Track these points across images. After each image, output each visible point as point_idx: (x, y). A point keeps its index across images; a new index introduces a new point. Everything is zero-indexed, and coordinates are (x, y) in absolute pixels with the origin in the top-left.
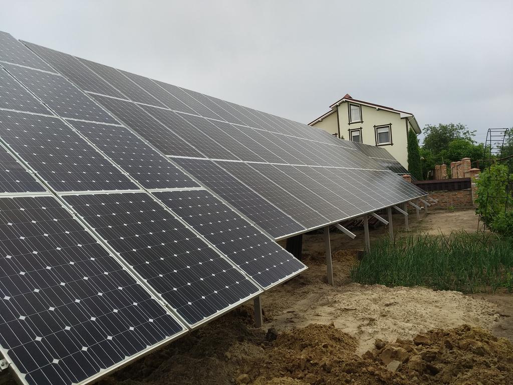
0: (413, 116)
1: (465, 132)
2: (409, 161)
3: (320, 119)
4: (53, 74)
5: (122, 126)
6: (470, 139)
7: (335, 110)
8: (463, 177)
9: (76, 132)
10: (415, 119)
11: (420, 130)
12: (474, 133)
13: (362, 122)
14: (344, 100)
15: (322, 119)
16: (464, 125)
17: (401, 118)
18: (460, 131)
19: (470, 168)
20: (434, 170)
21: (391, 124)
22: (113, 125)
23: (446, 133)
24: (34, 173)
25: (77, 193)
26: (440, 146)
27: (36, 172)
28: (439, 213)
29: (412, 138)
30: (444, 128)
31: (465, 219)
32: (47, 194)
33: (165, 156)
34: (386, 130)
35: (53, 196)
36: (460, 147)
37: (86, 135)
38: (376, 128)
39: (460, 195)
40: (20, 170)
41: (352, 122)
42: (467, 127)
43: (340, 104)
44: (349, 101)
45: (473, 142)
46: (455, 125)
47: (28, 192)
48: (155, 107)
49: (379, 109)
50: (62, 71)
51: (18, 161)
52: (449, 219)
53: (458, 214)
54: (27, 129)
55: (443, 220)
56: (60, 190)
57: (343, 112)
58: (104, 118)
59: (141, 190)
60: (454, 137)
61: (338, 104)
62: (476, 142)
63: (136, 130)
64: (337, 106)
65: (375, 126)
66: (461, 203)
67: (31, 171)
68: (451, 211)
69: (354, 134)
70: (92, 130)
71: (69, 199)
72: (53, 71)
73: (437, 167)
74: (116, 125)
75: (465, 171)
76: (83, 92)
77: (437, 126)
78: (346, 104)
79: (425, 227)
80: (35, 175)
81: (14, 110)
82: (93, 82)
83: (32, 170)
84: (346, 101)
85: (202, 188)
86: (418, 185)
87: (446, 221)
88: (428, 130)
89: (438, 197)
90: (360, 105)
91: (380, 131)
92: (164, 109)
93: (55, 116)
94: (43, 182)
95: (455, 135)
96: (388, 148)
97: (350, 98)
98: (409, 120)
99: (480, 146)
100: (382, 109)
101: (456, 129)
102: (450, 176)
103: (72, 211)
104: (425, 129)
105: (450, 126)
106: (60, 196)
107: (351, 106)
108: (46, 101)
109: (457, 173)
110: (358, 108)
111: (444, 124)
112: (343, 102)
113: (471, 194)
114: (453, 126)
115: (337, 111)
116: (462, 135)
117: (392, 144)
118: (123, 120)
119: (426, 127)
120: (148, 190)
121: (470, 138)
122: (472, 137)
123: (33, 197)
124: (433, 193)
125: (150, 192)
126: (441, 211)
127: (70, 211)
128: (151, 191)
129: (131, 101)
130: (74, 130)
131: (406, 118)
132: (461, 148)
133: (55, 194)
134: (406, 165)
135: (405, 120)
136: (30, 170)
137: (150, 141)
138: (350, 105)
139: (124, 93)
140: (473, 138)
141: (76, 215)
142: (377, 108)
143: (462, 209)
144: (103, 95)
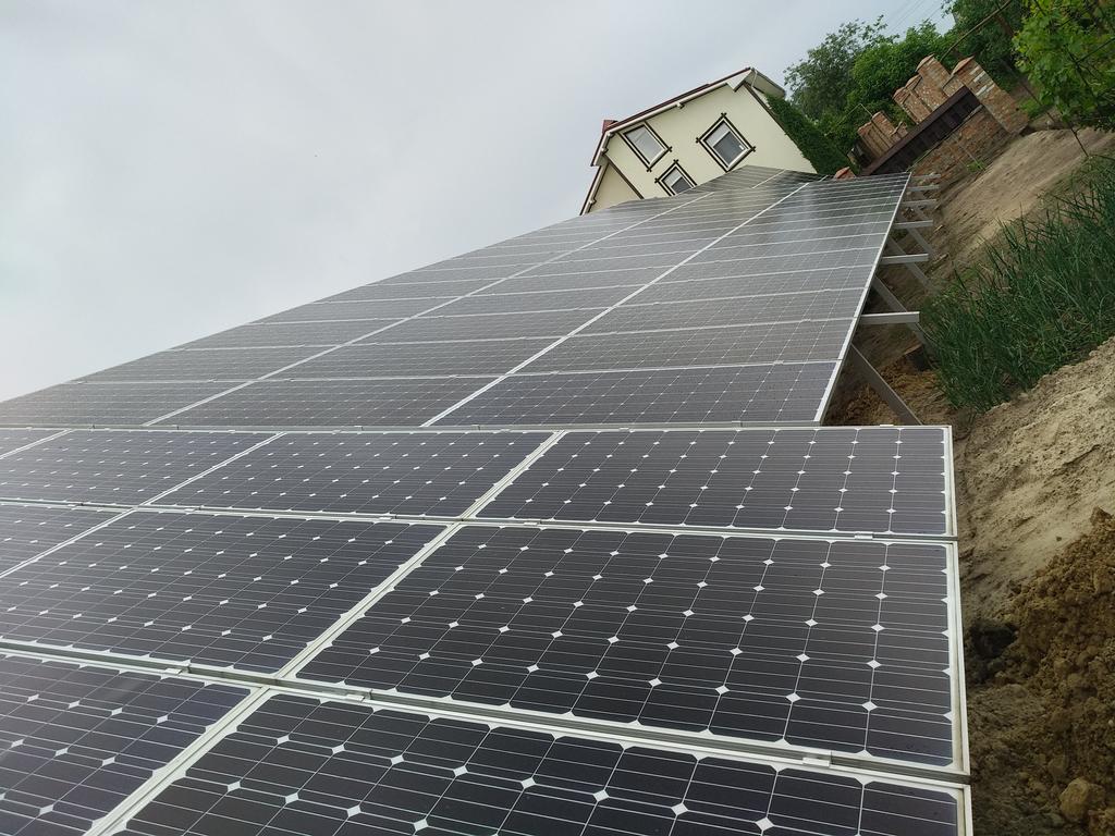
0: (753, 70)
1: (864, 31)
2: (806, 155)
3: (590, 201)
4: (51, 438)
5: (279, 434)
6: (883, 40)
7: (605, 163)
8: (943, 100)
9: (198, 512)
10: (759, 74)
11: (780, 89)
12: (882, 22)
13: (670, 149)
14: (608, 133)
15: (594, 198)
16: (854, 23)
17: (736, 90)
18: (854, 37)
19: (944, 72)
20: (859, 141)
21: (724, 115)
22: (258, 445)
23: (830, 61)
24: (183, 669)
25: (325, 641)
26: (838, 91)
27: (186, 663)
28: (960, 191)
29: (780, 110)
30: (819, 54)
31: (1025, 161)
32: (258, 697)
33: (422, 429)
34: (723, 132)
35: (276, 691)
36: (875, 66)
37: (224, 502)
38: (703, 140)
39: (970, 131)
40: (146, 685)
41: (652, 162)
42: (860, 21)
43: (606, 147)
44: (617, 131)
45: (890, 40)
46: (837, 34)
47: (208, 728)
48: (305, 361)
49: (683, 104)
50: (67, 421)
51: (123, 669)
52: (996, 183)
53: (998, 165)
54: (86, 582)
55: (987, 193)
56: (281, 664)
57: (622, 156)
58: (227, 446)
59: (452, 528)
60: (851, 57)
61: (602, 149)
62: (898, 36)
63: (313, 423)
64: (603, 154)
65: (698, 140)
66: (982, 144)
67: (174, 670)
68: (978, 172)
69: (671, 181)
70: (225, 486)
71: (321, 669)
72: (49, 432)
73: (862, 129)
74: (267, 442)
75: (941, 85)
76: (142, 428)
77: (806, 58)
78: (617, 137)
79: (966, 231)
80: (191, 671)
81: (24, 564)
82: (145, 398)
83: (174, 667)
84: (613, 133)
85: (557, 435)
86: (875, 173)
87: (994, 190)
88: (794, 79)
89: (931, 166)
90: (642, 122)
91: (713, 141)
92: (326, 352)
93: (126, 513)
94: (222, 675)
95: (850, 52)
96: (751, 160)
97: (615, 123)
98: (752, 83)
99: (912, 35)
100: (687, 100)
101: (843, 39)
102: (910, 122)
103: (354, 692)
104: (787, 79)
105: (830, 40)
106: (292, 677)
107: (629, 135)
108: (81, 496)
109: (923, 103)
110: (643, 129)
111: (816, 46)
112: (609, 139)
113: (989, 116)
114: (833, 38)
115: (610, 163)
116: (862, 44)
117: (753, 149)
118: (268, 423)
119: (788, 74)
120: (464, 516)
121: (880, 36)
122: (882, 32)
123: (232, 729)
124: (915, 165)
125: (473, 517)
126: (958, 187)
127: (349, 697)
128: (471, 513)
129: (251, 382)
130: (189, 510)
131: (744, 83)
132: (879, 66)
133: (277, 683)
134: (806, 167)
135: (744, 89)
136: (169, 670)
137: (363, 422)
138: (625, 134)
139: (224, 377)
140: (886, 34)
141: (373, 697)
142: (678, 103)
143: (994, 155)
144: (187, 409)
